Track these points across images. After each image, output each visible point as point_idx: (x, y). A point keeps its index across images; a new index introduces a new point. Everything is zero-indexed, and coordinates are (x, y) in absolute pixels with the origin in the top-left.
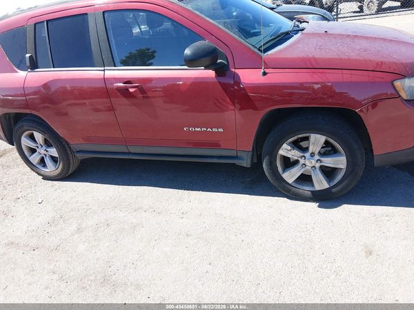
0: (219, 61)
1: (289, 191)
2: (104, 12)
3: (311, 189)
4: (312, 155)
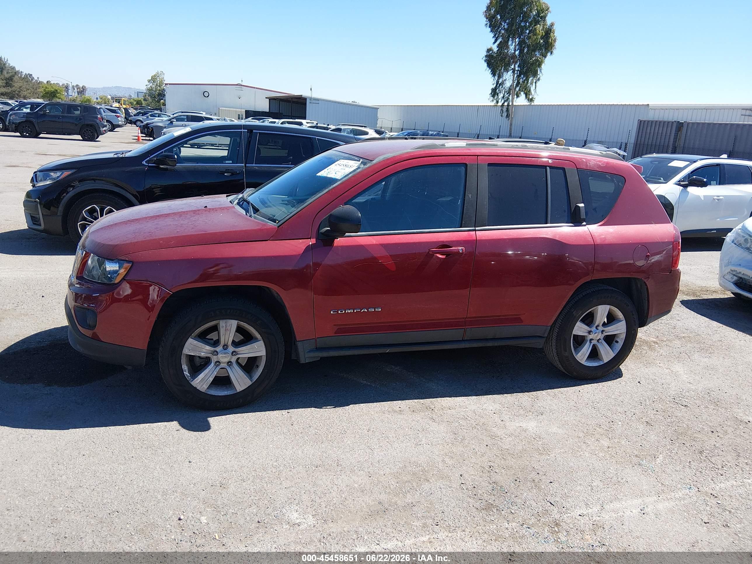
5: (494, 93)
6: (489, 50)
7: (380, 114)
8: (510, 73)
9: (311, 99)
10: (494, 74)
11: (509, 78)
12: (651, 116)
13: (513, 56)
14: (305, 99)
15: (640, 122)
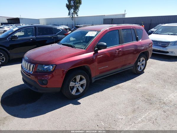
5: (69, 14)
6: (67, 4)
7: (40, 21)
8: (72, 9)
9: (21, 18)
10: (69, 10)
11: (72, 11)
12: (106, 18)
13: (73, 5)
14: (19, 19)
15: (104, 19)
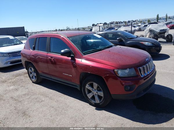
0: (71, 55)
1: (89, 101)
2: (50, 38)
3: (95, 102)
4: (95, 90)
